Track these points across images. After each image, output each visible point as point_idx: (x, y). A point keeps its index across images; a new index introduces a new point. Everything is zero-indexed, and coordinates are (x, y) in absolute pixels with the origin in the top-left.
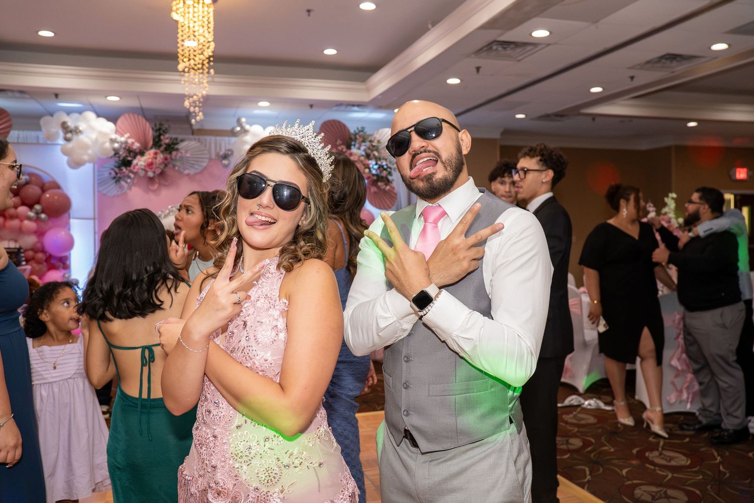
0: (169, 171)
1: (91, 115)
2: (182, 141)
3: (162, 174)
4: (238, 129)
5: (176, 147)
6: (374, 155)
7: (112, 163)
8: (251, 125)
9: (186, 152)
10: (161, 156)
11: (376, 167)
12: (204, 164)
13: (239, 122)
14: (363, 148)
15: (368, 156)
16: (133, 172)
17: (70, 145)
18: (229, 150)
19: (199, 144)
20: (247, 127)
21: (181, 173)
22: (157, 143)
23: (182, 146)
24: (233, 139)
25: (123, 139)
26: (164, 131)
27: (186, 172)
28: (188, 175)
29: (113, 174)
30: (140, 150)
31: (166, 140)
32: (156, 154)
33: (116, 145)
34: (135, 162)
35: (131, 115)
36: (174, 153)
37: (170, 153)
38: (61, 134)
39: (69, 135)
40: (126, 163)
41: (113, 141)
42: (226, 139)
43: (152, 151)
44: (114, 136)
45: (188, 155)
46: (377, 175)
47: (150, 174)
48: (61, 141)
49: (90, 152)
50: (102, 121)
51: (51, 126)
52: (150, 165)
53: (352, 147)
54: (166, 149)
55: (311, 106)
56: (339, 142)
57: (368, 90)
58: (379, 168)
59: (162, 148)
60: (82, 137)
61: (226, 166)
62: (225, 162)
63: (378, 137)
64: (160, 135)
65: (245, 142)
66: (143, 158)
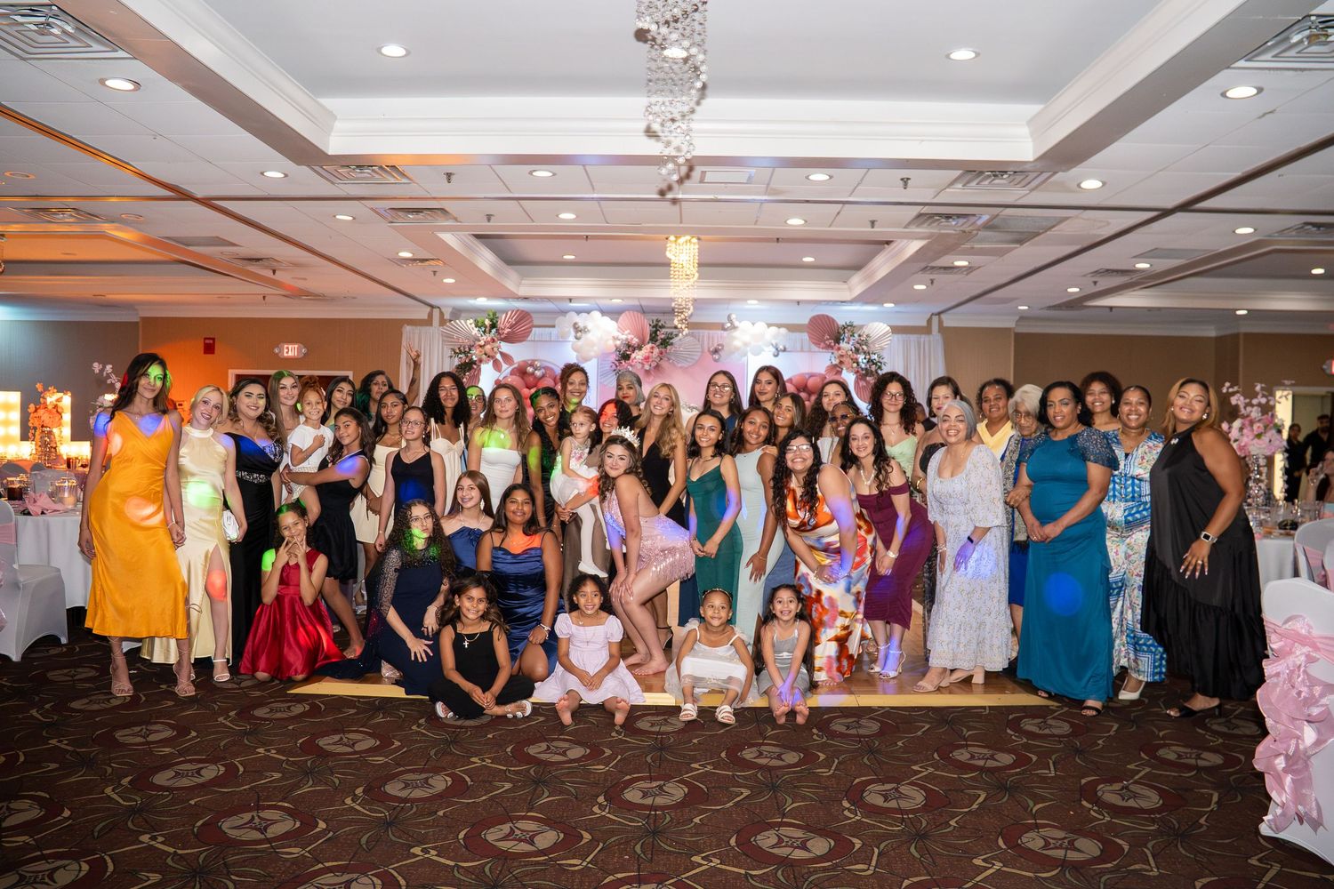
0: (664, 364)
1: (596, 314)
2: (676, 335)
3: (657, 367)
4: (729, 325)
5: (671, 342)
6: (863, 349)
7: (613, 358)
8: (740, 322)
9: (680, 346)
10: (656, 351)
11: (865, 361)
12: (696, 358)
13: (729, 317)
14: (851, 342)
15: (857, 351)
16: (631, 365)
17: (580, 343)
18: (718, 345)
19: (692, 338)
20: (736, 323)
21: (674, 365)
22: (653, 338)
23: (674, 341)
24: (725, 333)
25: (624, 337)
26: (660, 327)
27: (680, 365)
28: (681, 367)
29: (614, 367)
30: (638, 345)
31: (661, 335)
32: (652, 348)
33: (618, 343)
34: (633, 356)
35: (632, 313)
36: (669, 347)
37: (666, 347)
38: (573, 333)
39: (579, 334)
40: (626, 357)
41: (615, 338)
42: (717, 333)
43: (650, 345)
44: (616, 334)
45: (681, 349)
46: (866, 369)
47: (647, 367)
48: (572, 338)
49: (595, 348)
50: (606, 319)
51: (565, 324)
52: (647, 359)
53: (841, 341)
54: (662, 344)
55: (798, 304)
56: (828, 336)
57: (850, 289)
58: (868, 362)
59: (658, 343)
60: (591, 337)
61: (716, 361)
62: (716, 356)
63: (866, 331)
64: (655, 332)
65: (735, 338)
66: (641, 353)
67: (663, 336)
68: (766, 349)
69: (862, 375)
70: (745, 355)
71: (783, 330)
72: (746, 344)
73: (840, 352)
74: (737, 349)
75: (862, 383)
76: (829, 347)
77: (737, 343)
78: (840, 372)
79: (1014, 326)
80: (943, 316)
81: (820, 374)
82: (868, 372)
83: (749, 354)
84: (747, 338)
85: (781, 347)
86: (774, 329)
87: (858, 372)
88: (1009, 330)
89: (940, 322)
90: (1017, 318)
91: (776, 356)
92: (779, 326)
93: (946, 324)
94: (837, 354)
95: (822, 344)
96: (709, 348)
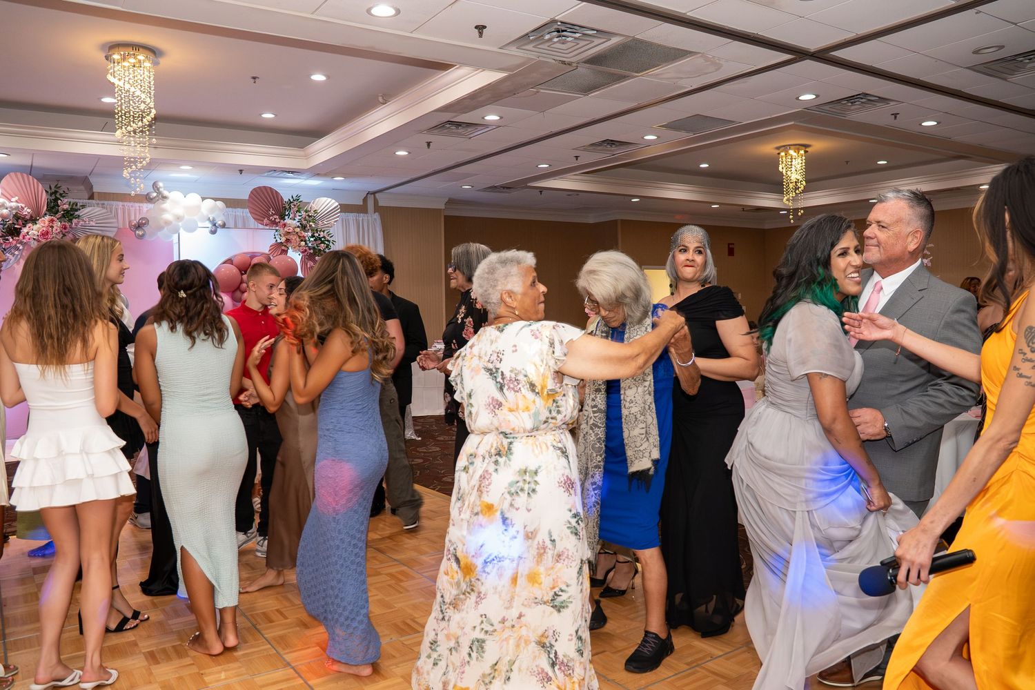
2: (83, 206)
4: (155, 194)
5: (76, 213)
6: (310, 226)
8: (169, 192)
9: (90, 219)
10: (57, 224)
11: (312, 239)
13: (155, 185)
14: (298, 218)
15: (304, 227)
16: (21, 243)
18: (142, 219)
19: (104, 211)
20: (166, 193)
22: (53, 208)
23: (81, 213)
24: (146, 207)
25: (14, 204)
26: (61, 195)
30: (31, 217)
31: (64, 204)
32: (52, 221)
34: (25, 230)
35: (19, 174)
36: (75, 221)
37: (70, 221)
40: (14, 232)
42: (137, 205)
43: (48, 218)
45: (92, 223)
46: (314, 248)
53: (286, 217)
54: (63, 216)
55: (241, 171)
56: (272, 211)
57: (307, 157)
58: (315, 240)
59: (59, 215)
61: (141, 237)
62: (140, 232)
63: (315, 207)
64: (56, 200)
65: (164, 210)
66: (35, 227)
67: (66, 207)
68: (200, 224)
69: (310, 255)
70: (177, 231)
71: (220, 204)
72: (179, 218)
73: (286, 229)
74: (167, 223)
75: (310, 264)
76: (274, 223)
77: (168, 216)
78: (285, 252)
79: (443, 207)
80: (377, 195)
81: (263, 254)
82: (317, 252)
83: (182, 231)
84: (179, 211)
85: (220, 222)
86: (209, 202)
87: (306, 250)
88: (440, 210)
89: (376, 201)
90: (446, 200)
91: (213, 232)
92: (216, 199)
93: (381, 204)
94: (282, 231)
95: (266, 221)
96: (130, 222)
